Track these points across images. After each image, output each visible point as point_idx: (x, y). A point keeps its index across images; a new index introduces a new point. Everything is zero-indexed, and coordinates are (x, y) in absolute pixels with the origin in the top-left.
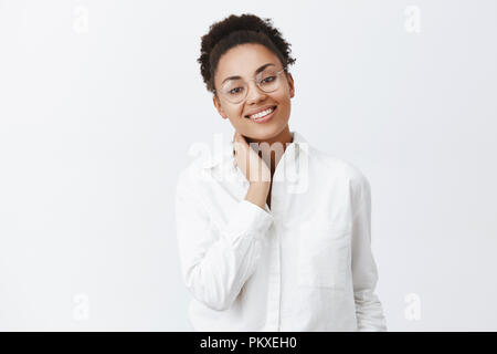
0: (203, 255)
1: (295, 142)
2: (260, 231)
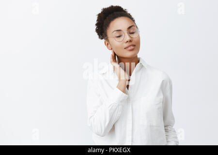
0: (95, 112)
1: (140, 62)
2: (121, 102)
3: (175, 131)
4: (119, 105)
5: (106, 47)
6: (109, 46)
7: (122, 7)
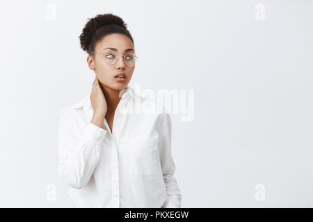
3: (175, 181)
4: (95, 144)
5: (87, 64)
6: (93, 64)
7: (124, 20)
